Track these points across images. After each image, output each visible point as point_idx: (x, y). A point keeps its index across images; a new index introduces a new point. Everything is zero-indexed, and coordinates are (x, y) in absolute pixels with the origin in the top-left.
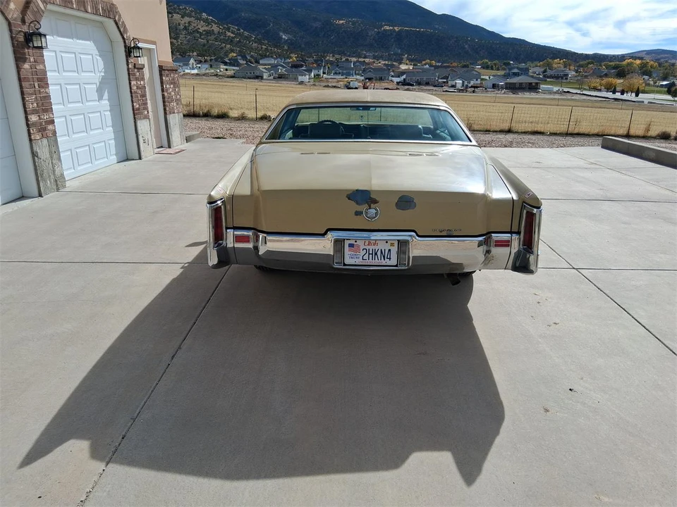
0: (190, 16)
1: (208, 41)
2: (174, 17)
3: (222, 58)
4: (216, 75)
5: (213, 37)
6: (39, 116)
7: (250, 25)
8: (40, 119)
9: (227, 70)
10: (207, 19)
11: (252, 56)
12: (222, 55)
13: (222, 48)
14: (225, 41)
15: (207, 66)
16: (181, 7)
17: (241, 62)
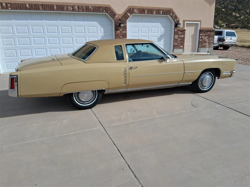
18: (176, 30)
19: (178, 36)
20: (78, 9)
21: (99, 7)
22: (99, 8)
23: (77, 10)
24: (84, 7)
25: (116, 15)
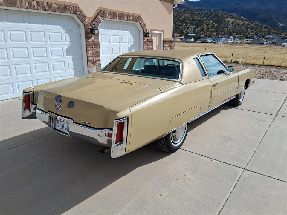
0: (235, 18)
1: (241, 28)
2: (228, 19)
3: (246, 35)
4: (241, 43)
5: (244, 26)
6: (93, 58)
7: (263, 21)
8: (94, 59)
9: (247, 40)
10: (243, 19)
11: (261, 34)
12: (246, 34)
13: (247, 31)
14: (249, 28)
15: (238, 39)
16: (232, 15)
17: (255, 37)
18: (145, 40)
19: (148, 47)
20: (37, 6)
21: (65, 5)
22: (65, 7)
23: (35, 7)
24: (46, 3)
25: (86, 18)
